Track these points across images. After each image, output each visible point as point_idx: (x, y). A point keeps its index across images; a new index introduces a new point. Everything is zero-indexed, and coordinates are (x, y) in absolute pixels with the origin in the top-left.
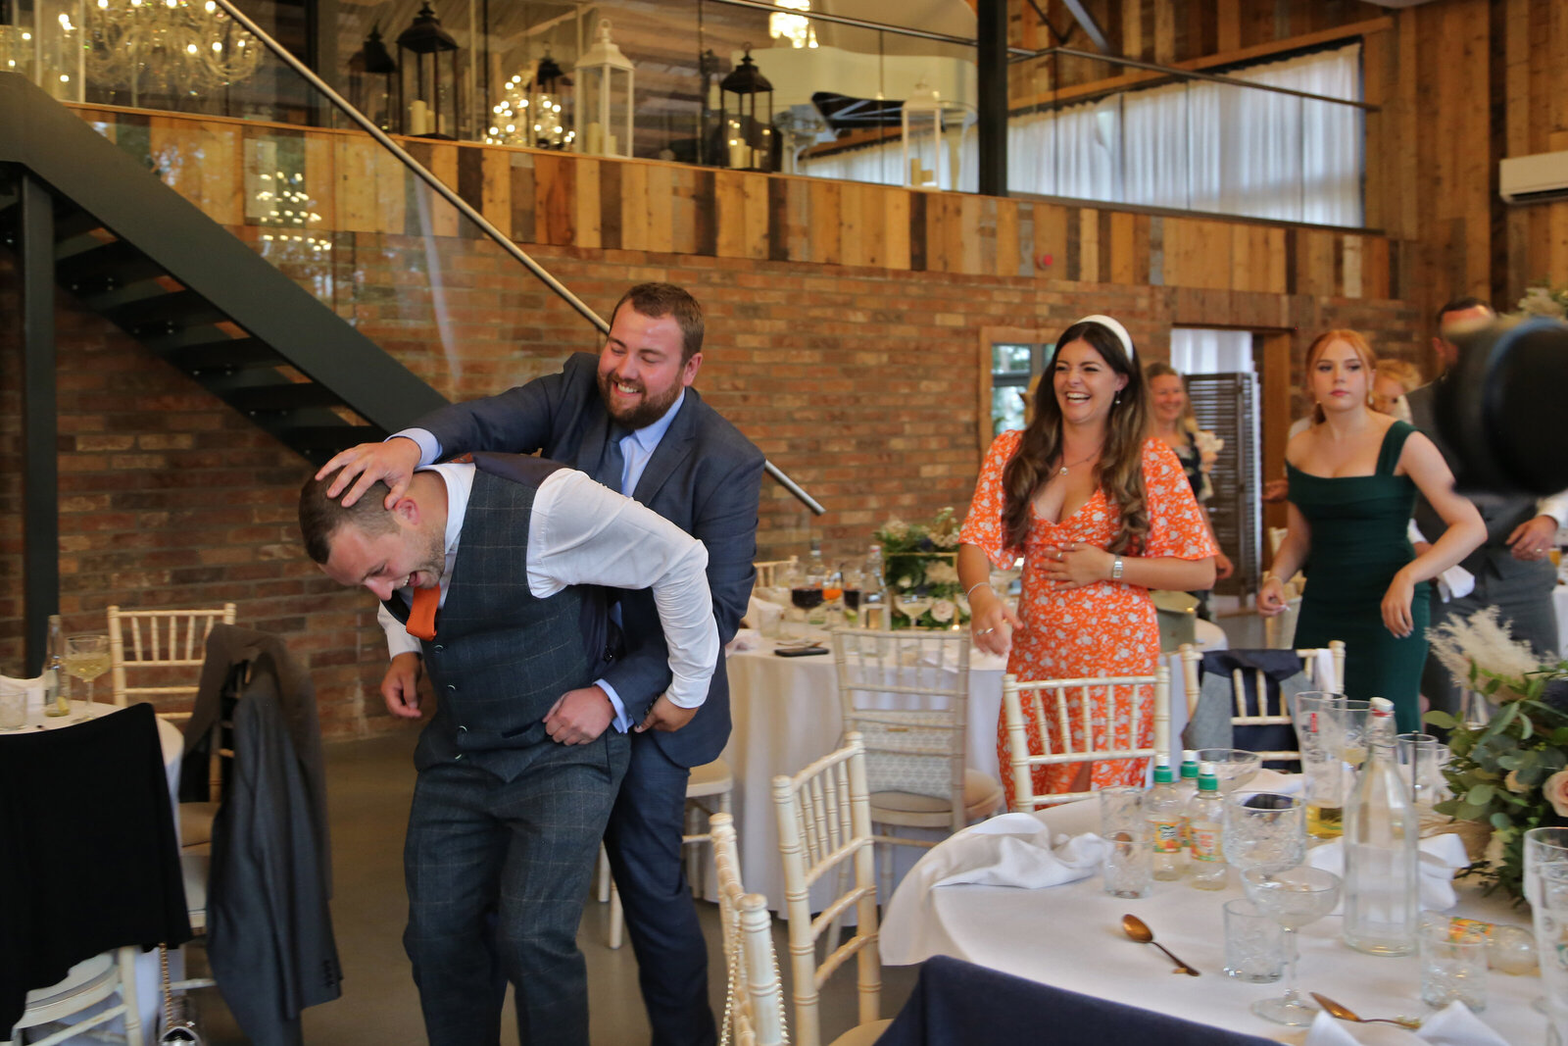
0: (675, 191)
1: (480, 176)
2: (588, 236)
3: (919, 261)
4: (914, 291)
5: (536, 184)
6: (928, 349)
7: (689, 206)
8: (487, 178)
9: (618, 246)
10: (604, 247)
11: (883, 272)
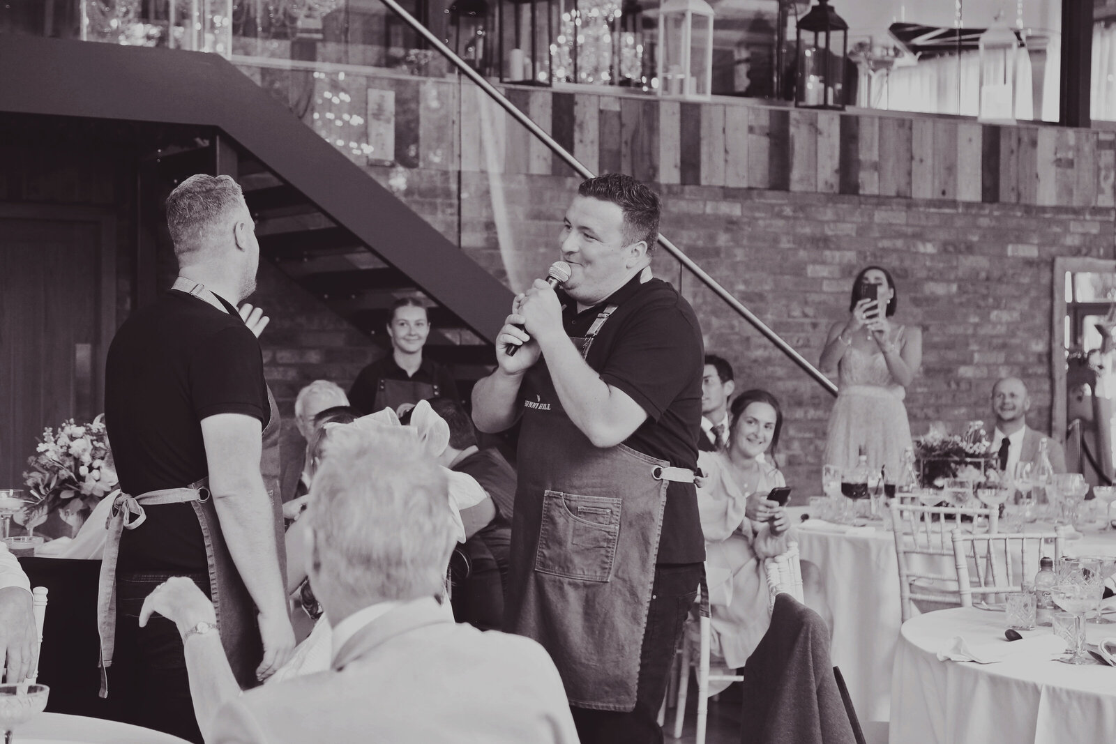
0: (751, 130)
1: (572, 119)
2: (668, 173)
3: (991, 192)
4: (984, 222)
5: (622, 125)
6: (1000, 280)
7: (765, 142)
8: (578, 120)
9: (697, 181)
10: (684, 182)
11: (954, 204)
